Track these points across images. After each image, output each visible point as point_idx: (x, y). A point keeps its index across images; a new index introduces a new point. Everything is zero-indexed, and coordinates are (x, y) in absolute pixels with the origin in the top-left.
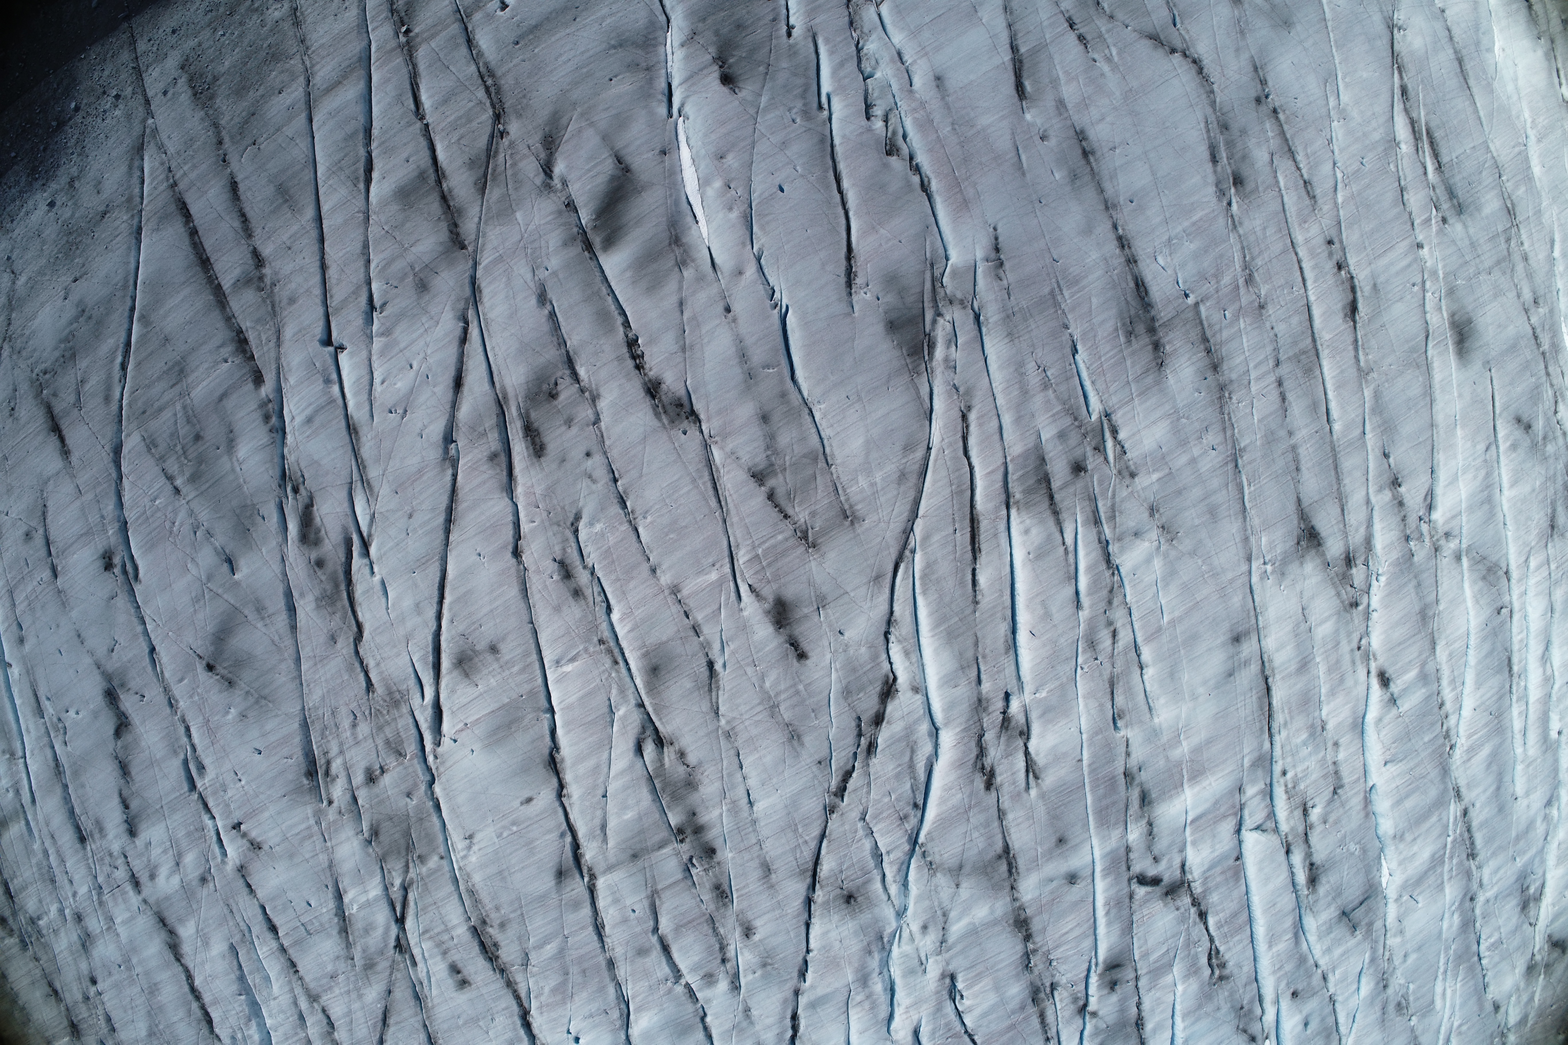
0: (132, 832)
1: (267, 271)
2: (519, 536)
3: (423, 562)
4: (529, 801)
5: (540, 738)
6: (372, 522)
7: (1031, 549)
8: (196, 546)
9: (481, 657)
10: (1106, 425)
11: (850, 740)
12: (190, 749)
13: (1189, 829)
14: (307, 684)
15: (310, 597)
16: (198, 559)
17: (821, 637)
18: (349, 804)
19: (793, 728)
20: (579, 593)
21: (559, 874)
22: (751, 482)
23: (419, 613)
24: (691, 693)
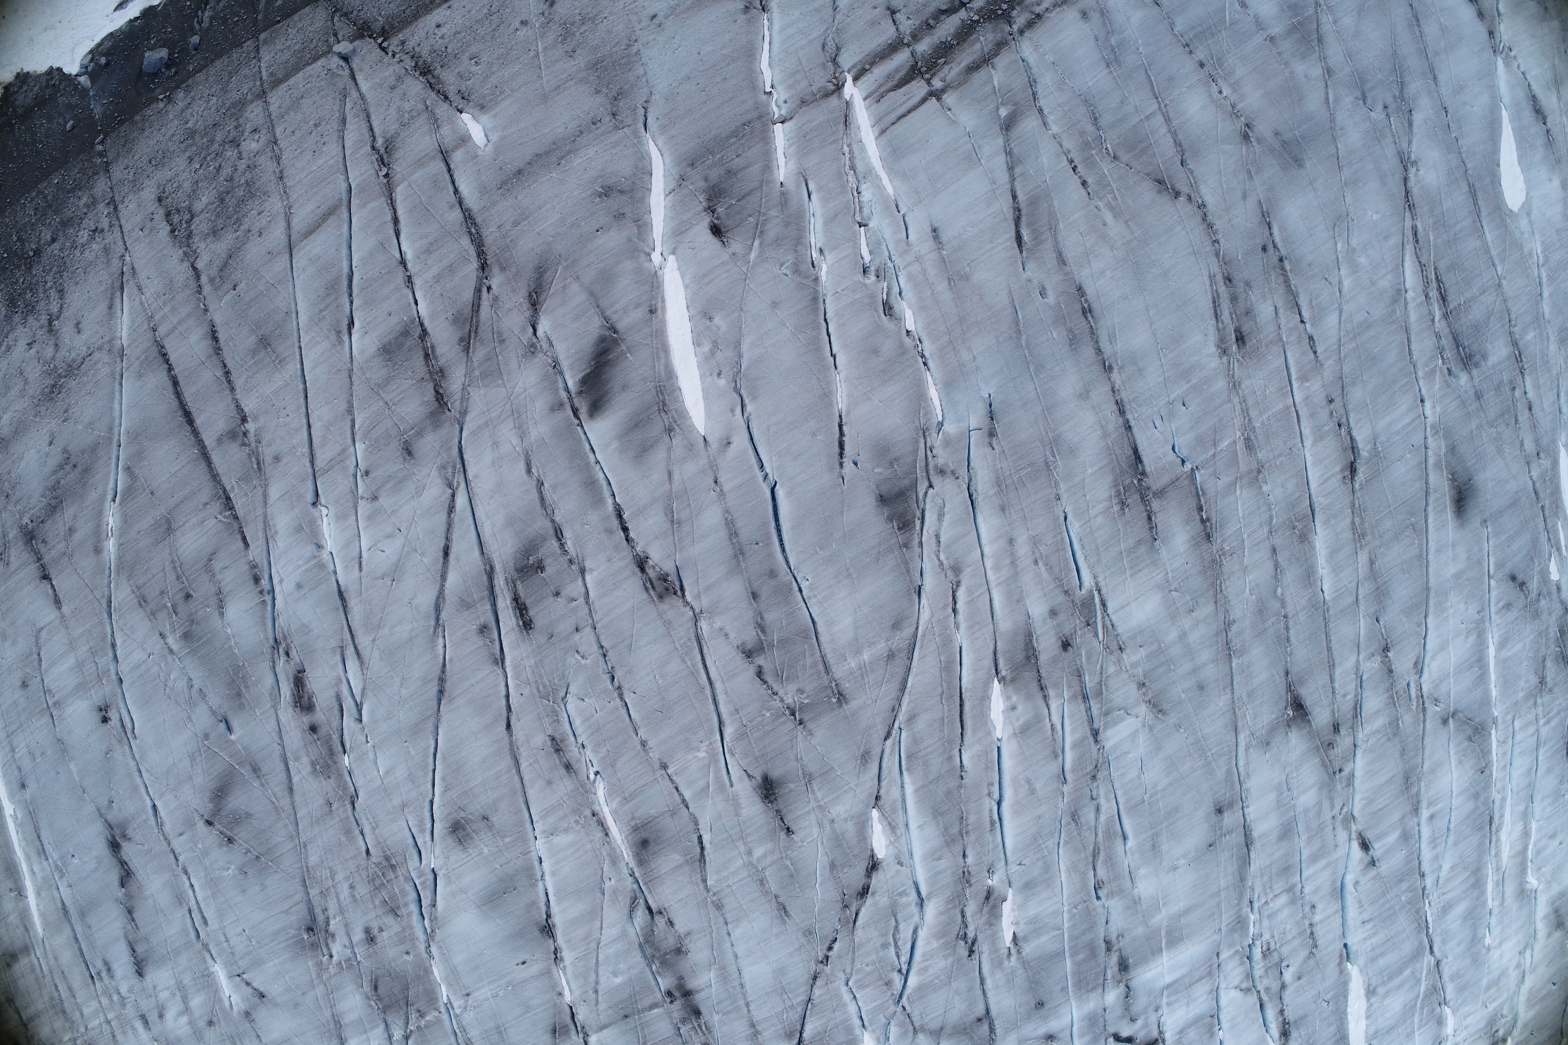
0: (140, 974)
1: (251, 426)
2: (509, 709)
3: (415, 730)
4: (524, 963)
5: (534, 904)
6: (364, 689)
7: (1017, 724)
8: (191, 703)
9: (475, 827)
10: (1097, 600)
11: (835, 913)
12: (194, 902)
13: (1165, 992)
14: (305, 846)
15: (305, 760)
16: (194, 717)
17: (808, 812)
18: (349, 959)
19: (781, 900)
20: (568, 767)
21: (554, 1031)
22: (739, 658)
23: (413, 781)
24: (681, 866)
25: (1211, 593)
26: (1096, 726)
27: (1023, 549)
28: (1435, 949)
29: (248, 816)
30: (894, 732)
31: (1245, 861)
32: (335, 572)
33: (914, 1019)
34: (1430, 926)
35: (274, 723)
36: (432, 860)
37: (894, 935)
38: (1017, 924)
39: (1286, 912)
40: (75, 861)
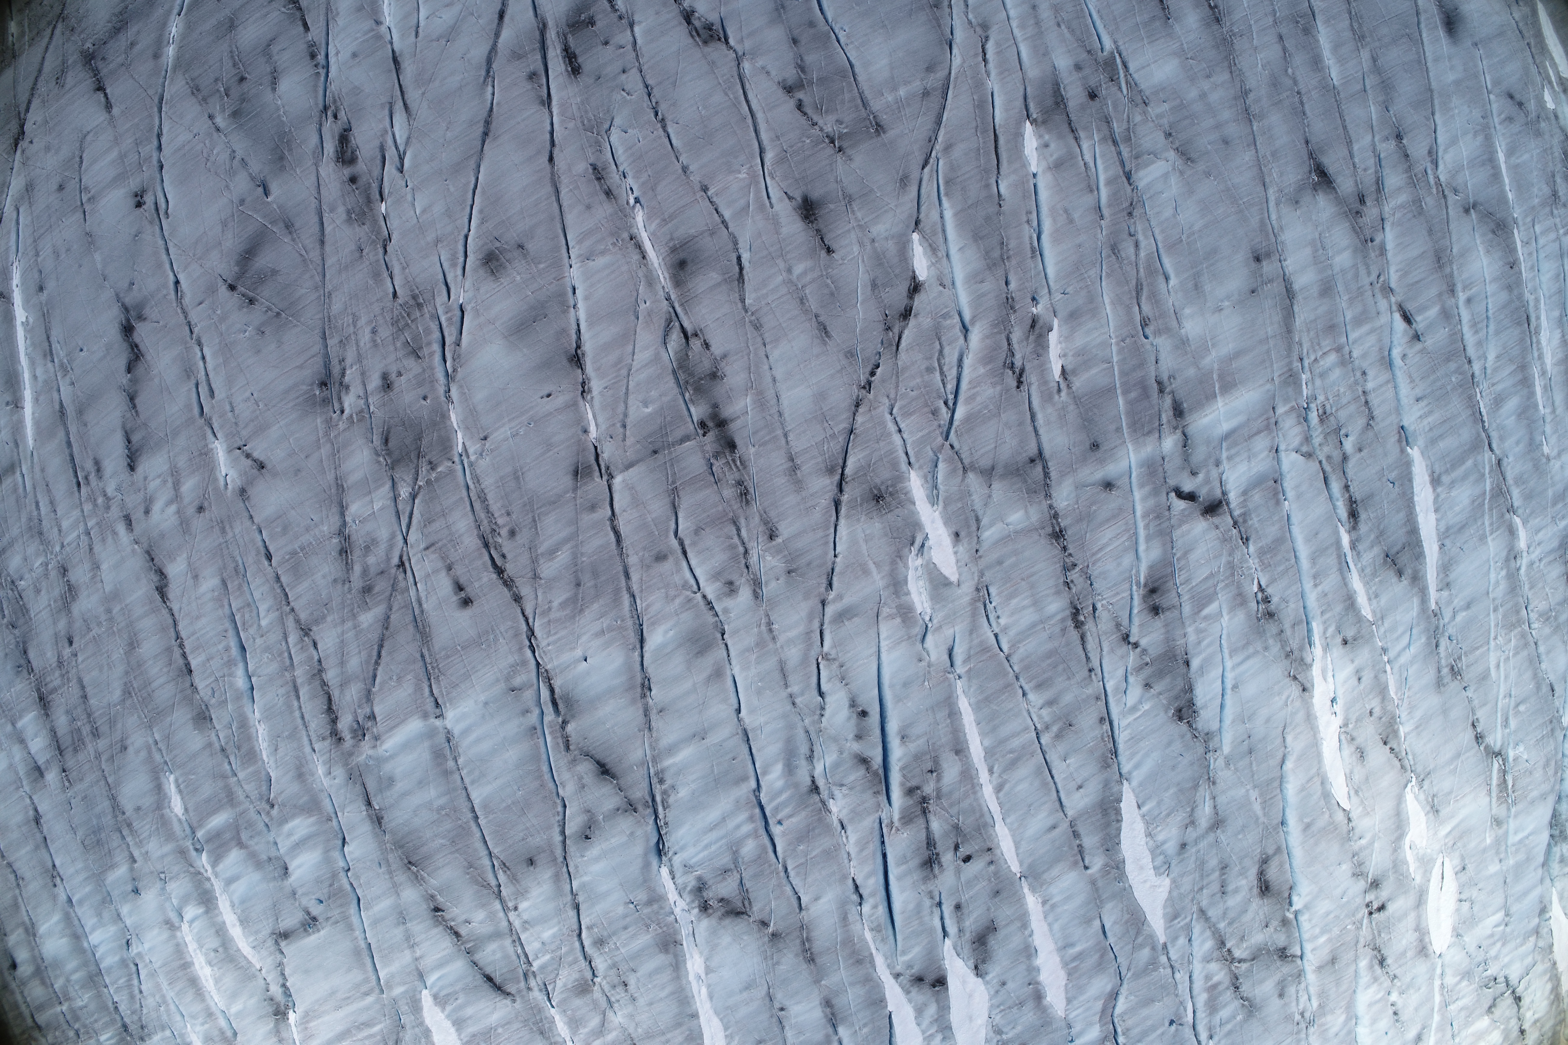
2: (553, 144)
3: (457, 169)
4: (549, 396)
5: (564, 331)
6: (409, 138)
7: (1051, 160)
8: (231, 173)
9: (509, 256)
10: (1118, 60)
11: (877, 333)
12: (203, 373)
13: (1224, 444)
14: (330, 294)
15: (341, 210)
16: (232, 186)
17: (849, 231)
18: (361, 411)
19: (821, 319)
20: (609, 193)
21: (576, 473)
22: (780, 93)
23: (450, 217)
24: (719, 284)
25: (1226, 64)
26: (1127, 169)
27: (1046, 13)
28: (1494, 446)
29: (274, 272)
30: (931, 160)
31: (1289, 315)
32: (392, 43)
33: (963, 456)
34: (1485, 418)
35: (313, 178)
36: (460, 296)
37: (939, 360)
38: (1065, 355)
39: (1337, 373)
40: (82, 354)
